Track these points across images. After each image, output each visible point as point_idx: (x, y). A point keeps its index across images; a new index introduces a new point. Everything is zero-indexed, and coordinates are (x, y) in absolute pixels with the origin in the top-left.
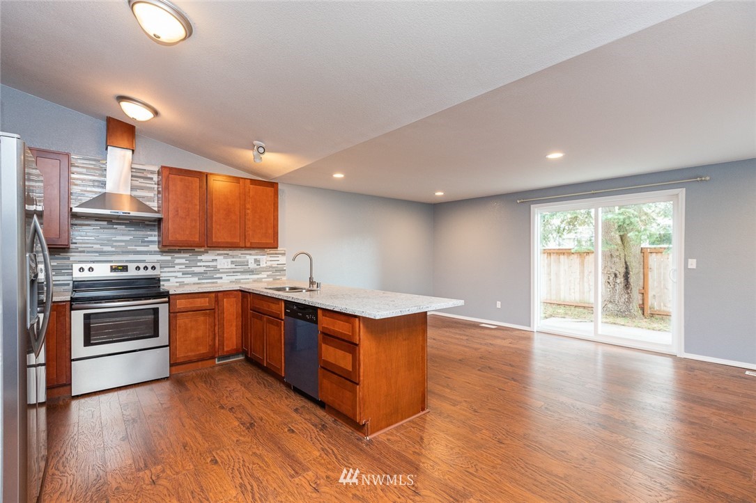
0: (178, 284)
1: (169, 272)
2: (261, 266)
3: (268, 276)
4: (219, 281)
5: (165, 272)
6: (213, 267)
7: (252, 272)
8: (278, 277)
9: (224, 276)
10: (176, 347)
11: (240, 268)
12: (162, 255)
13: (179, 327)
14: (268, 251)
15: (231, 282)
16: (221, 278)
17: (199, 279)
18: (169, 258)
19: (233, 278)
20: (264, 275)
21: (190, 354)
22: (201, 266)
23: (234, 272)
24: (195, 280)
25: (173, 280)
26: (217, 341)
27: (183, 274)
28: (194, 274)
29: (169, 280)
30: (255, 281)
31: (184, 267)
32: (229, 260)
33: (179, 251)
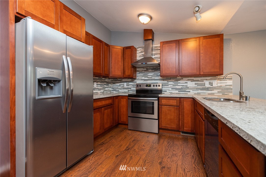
0: (170, 93)
1: (166, 88)
2: (214, 86)
3: (218, 92)
4: (188, 93)
5: (165, 88)
6: (185, 86)
7: (207, 89)
8: (226, 93)
9: (191, 91)
10: (162, 121)
11: (200, 87)
12: (164, 81)
13: (163, 112)
14: (218, 77)
15: (195, 94)
16: (190, 92)
17: (179, 92)
18: (166, 82)
19: (196, 92)
20: (215, 91)
21: (167, 126)
22: (180, 86)
23: (196, 89)
24: (177, 92)
25: (168, 91)
26: (181, 123)
27: (172, 89)
28: (176, 89)
29: (166, 91)
30: (209, 94)
31: (172, 86)
32: (194, 83)
33: (170, 79)
